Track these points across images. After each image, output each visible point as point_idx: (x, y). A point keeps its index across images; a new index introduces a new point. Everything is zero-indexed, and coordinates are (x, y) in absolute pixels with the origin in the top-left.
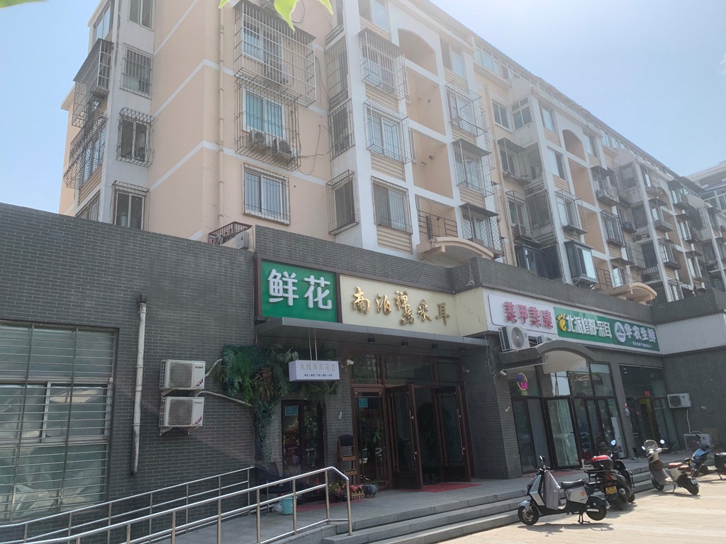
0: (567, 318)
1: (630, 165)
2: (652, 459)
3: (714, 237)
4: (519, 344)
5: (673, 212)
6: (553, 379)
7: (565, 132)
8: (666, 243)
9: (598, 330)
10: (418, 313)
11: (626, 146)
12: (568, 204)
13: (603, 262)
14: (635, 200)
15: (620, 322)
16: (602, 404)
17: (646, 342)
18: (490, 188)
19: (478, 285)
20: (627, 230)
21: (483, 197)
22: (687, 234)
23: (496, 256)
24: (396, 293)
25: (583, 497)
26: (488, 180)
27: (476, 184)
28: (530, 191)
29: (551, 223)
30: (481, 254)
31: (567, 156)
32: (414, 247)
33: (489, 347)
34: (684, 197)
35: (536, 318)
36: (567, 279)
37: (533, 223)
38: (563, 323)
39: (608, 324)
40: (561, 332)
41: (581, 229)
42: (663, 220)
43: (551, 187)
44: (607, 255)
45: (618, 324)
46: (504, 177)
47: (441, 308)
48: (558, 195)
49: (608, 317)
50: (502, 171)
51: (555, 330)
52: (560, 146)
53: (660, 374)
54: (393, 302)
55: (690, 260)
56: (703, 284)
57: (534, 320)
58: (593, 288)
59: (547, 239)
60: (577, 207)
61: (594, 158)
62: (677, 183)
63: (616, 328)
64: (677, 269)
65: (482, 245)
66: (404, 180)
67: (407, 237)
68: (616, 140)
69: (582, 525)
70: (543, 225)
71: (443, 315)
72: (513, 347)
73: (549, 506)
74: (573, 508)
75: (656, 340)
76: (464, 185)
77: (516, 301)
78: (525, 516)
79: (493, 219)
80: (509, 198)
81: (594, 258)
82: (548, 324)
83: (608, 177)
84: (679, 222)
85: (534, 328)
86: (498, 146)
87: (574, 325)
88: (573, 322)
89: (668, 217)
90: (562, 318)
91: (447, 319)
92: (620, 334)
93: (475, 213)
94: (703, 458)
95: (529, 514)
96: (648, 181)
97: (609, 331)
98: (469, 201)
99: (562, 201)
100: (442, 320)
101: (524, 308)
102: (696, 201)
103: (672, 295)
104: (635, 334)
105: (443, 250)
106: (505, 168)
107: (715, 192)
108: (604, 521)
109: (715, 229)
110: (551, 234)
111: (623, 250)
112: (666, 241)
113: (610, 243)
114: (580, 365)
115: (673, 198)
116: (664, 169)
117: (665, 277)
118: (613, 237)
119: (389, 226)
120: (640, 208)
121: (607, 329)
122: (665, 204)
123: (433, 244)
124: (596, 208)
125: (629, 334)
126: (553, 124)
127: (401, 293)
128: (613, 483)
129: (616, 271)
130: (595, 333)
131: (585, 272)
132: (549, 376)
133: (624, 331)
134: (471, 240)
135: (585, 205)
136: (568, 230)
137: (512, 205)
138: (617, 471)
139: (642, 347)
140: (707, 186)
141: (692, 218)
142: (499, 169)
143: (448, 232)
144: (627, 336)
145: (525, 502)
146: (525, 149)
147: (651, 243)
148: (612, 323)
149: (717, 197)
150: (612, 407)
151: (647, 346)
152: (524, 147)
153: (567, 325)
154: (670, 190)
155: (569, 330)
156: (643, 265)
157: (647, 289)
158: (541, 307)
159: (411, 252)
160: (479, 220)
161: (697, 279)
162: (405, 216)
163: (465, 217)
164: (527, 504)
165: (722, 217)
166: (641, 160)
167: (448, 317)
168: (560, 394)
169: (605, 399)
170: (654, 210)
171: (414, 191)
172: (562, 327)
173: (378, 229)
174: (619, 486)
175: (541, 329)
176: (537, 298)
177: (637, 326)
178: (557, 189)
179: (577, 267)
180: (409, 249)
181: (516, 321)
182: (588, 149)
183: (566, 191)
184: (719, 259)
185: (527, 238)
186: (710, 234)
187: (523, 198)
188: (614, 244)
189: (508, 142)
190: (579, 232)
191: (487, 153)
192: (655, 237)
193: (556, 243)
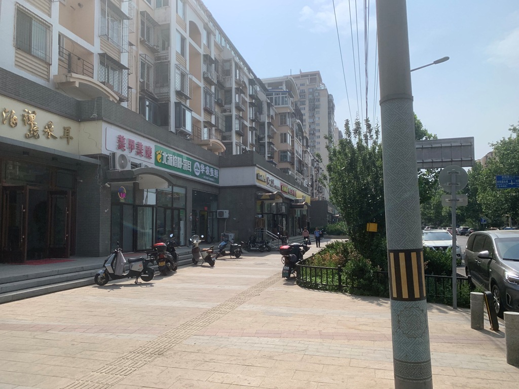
0: (163, 154)
1: (229, 61)
2: (194, 246)
3: (267, 121)
4: (122, 166)
5: (248, 100)
6: (145, 193)
7: (191, 23)
8: (239, 118)
9: (183, 166)
10: (44, 131)
11: (230, 47)
12: (183, 76)
13: (199, 121)
14: (227, 85)
15: (198, 162)
16: (176, 212)
17: (212, 177)
18: (126, 47)
19: (99, 118)
20: (219, 104)
21: (120, 52)
22: (253, 115)
23: (121, 100)
24: (25, 111)
25: (141, 268)
26: (126, 40)
27: (115, 40)
28: (158, 58)
29: (168, 86)
30: (109, 95)
31: (189, 40)
32: (51, 77)
33: (100, 165)
34: (256, 91)
35: (140, 150)
36: (172, 128)
37: (156, 82)
38: (159, 157)
39: (191, 162)
40: (157, 163)
41: (188, 96)
42: (241, 103)
43: (173, 61)
44: (202, 118)
45: (197, 163)
46: (140, 42)
47: (67, 130)
48: (177, 67)
49: (191, 158)
50: (140, 36)
51: (153, 160)
52: (186, 32)
53: (216, 197)
54: (20, 118)
55: (250, 132)
56: (254, 148)
57: (139, 151)
58: (189, 138)
59: (164, 97)
60: (188, 80)
61: (207, 48)
62: (254, 81)
63: (195, 166)
64: (242, 136)
65: (112, 89)
66: (50, 16)
67: (46, 66)
68: (225, 41)
69: (137, 284)
70: (162, 86)
71: (67, 135)
72: (118, 168)
73: (117, 273)
74: (133, 274)
75: (218, 177)
76: (105, 37)
77: (128, 136)
78: (99, 280)
79: (125, 71)
80: (141, 59)
81: (193, 118)
82: (148, 156)
83: (213, 65)
84: (250, 107)
85: (138, 157)
86: (139, 15)
87: (167, 159)
88: (167, 157)
89: (244, 102)
90: (159, 154)
91: (70, 141)
92: (197, 170)
93: (110, 63)
94: (225, 246)
95: (102, 278)
96: (238, 75)
97: (190, 167)
98: (107, 51)
99: (179, 72)
100: (66, 140)
101: (133, 142)
102: (262, 97)
103: (236, 151)
104: (207, 171)
105: (77, 85)
106: (143, 35)
107: (274, 93)
108: (151, 281)
109: (268, 116)
110: (166, 94)
111: (213, 117)
112: (240, 117)
113: (206, 110)
114: (165, 186)
115: (250, 91)
116: (250, 70)
117: (235, 139)
118: (208, 106)
119: (28, 51)
120: (229, 91)
121: (189, 166)
122: (244, 93)
123: (68, 78)
124: (201, 84)
125: (203, 171)
126: (184, 14)
127: (30, 112)
128: (164, 259)
129: (206, 130)
130: (181, 167)
131: (185, 126)
132: (143, 191)
133: (199, 168)
134: (103, 83)
135: (194, 79)
136: (179, 94)
137: (143, 65)
138: (168, 252)
139: (209, 180)
140: (271, 88)
141: (257, 106)
142: (137, 34)
143: (85, 71)
144: (201, 172)
145: (101, 271)
146: (160, 25)
147: (231, 117)
148: (193, 162)
149: (274, 97)
150: (182, 215)
151: (212, 179)
152: (160, 24)
153: (162, 159)
154: (249, 85)
155: (163, 162)
156: (224, 130)
157: (220, 145)
158: (146, 143)
159: (48, 80)
160: (114, 70)
161: (252, 145)
162: (47, 48)
163: (102, 63)
164: (102, 272)
165: (273, 109)
166: (237, 59)
167: (71, 138)
168: (148, 204)
169: (179, 209)
170: (237, 95)
171: (58, 28)
172: (158, 160)
173: (17, 52)
174: (168, 260)
175: (143, 158)
176: (144, 137)
177: (209, 167)
178: (177, 63)
179: (180, 121)
180: (46, 77)
181: (125, 150)
182: (204, 41)
183: (182, 65)
184: (266, 135)
185: (149, 92)
186: (265, 119)
187: (153, 62)
188: (208, 112)
189: (148, 15)
190: (187, 98)
191: (128, 18)
192: (234, 113)
193: (169, 101)
